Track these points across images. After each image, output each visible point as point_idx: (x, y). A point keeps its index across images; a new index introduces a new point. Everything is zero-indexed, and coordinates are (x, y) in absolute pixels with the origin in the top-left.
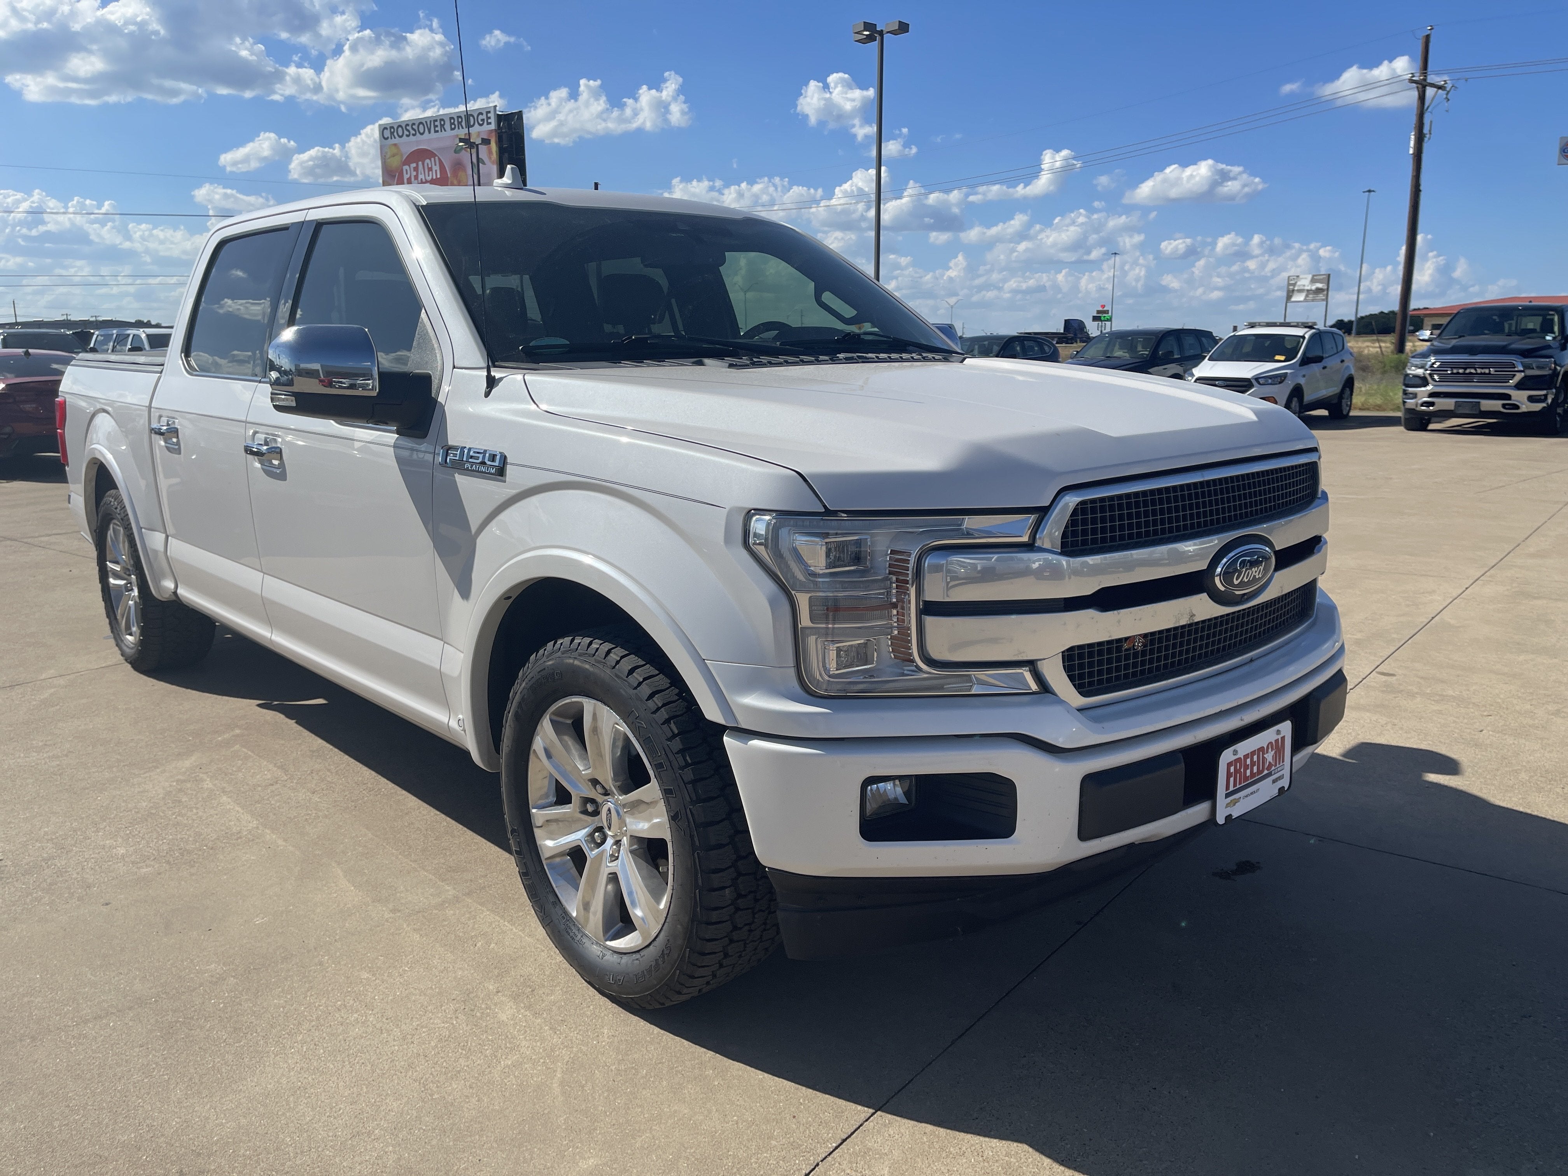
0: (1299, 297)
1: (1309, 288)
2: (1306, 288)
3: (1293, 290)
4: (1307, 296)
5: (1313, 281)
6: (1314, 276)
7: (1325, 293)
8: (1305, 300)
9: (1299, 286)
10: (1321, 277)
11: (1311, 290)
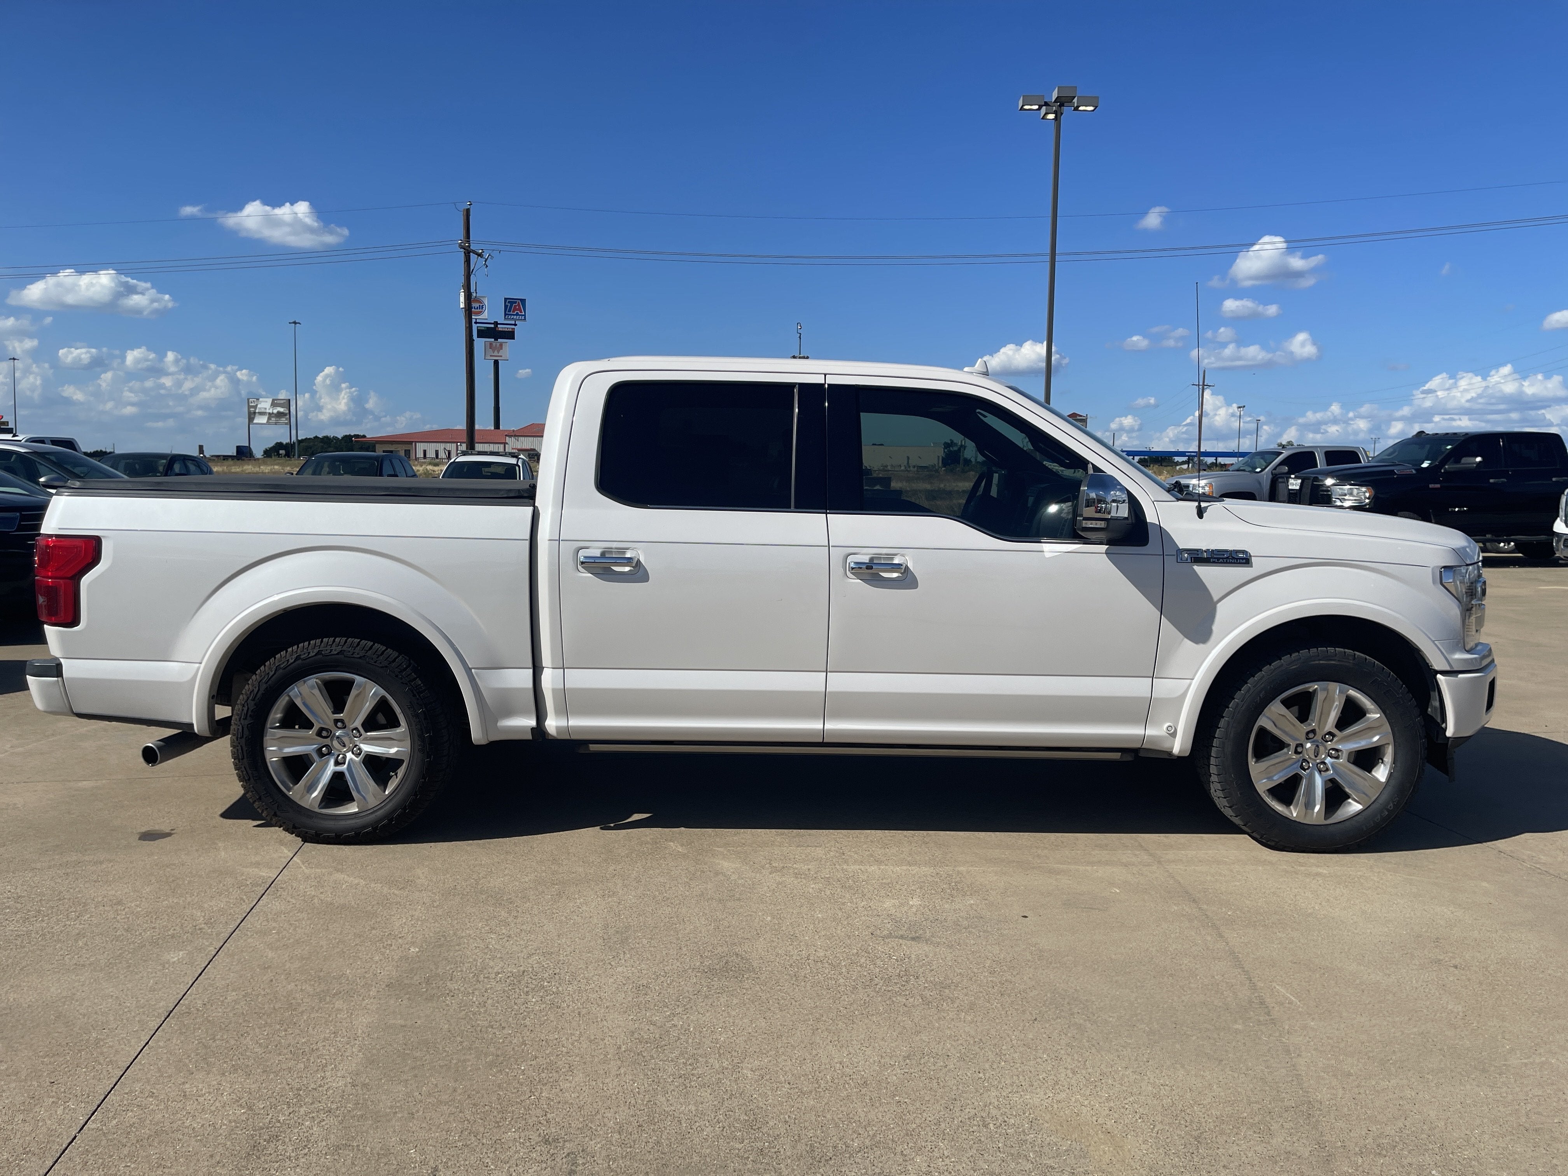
0: (259, 420)
1: (271, 411)
2: (268, 411)
3: (255, 413)
4: (269, 419)
5: (274, 404)
6: (273, 400)
7: (288, 417)
8: (268, 423)
9: (260, 408)
10: (282, 402)
11: (273, 413)
